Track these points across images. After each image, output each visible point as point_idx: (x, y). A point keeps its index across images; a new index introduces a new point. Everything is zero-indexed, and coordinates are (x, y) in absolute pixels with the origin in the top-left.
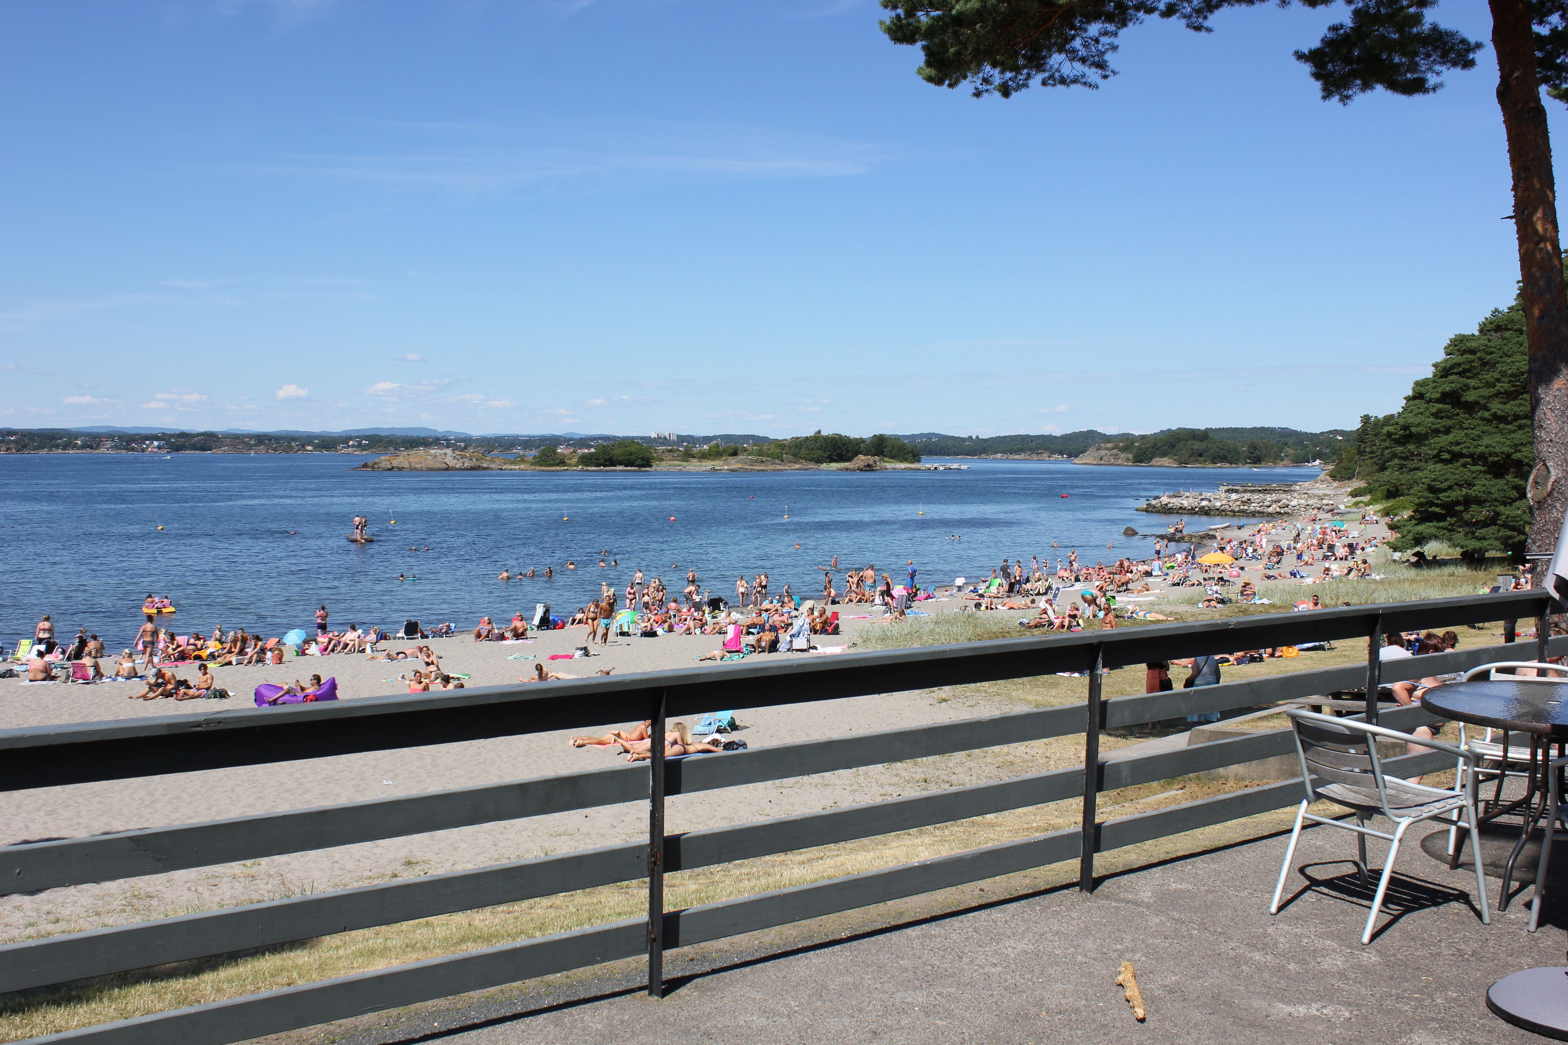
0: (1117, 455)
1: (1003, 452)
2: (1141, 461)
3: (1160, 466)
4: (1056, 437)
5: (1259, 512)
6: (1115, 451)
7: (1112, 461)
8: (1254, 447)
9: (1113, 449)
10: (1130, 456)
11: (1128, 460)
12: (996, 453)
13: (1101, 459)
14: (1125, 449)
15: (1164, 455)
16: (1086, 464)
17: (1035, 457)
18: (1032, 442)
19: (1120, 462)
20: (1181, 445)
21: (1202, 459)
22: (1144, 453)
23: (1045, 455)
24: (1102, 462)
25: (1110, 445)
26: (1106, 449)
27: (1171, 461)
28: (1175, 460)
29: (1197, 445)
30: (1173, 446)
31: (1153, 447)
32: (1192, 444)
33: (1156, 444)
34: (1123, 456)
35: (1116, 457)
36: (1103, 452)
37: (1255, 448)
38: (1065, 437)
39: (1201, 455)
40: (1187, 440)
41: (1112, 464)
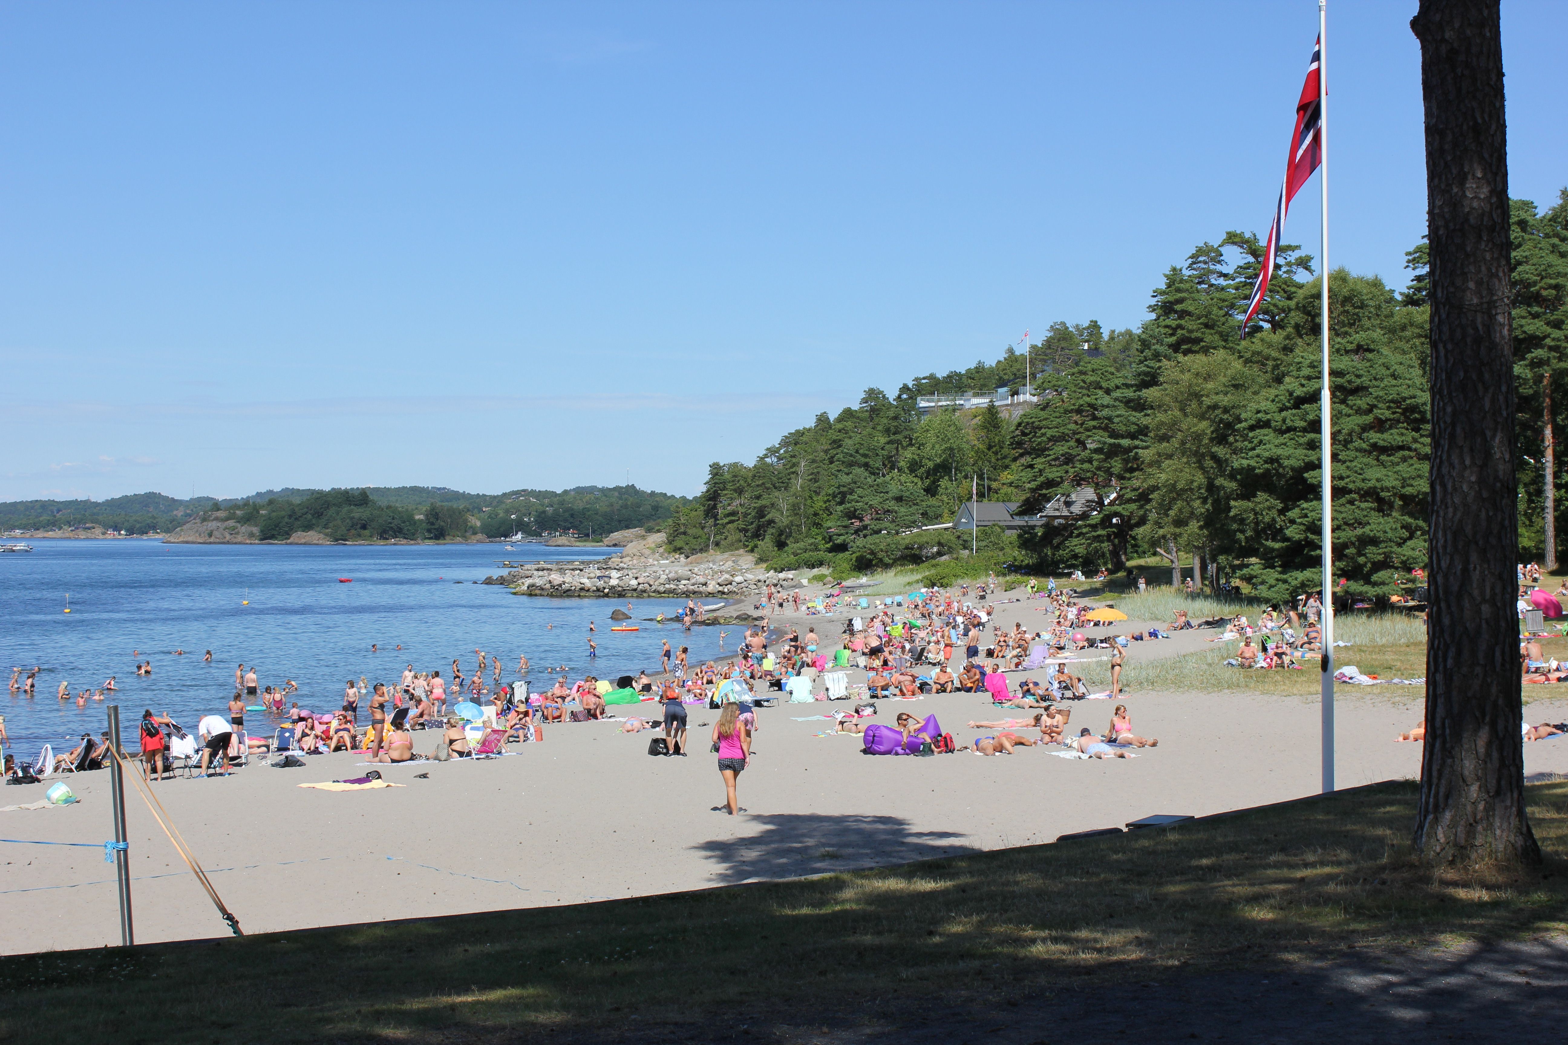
0: (234, 528)
1: (24, 527)
2: (272, 537)
3: (305, 544)
4: (96, 504)
5: (694, 593)
6: (231, 523)
7: (228, 537)
8: (434, 515)
9: (227, 519)
10: (256, 530)
11: (251, 535)
12: (13, 528)
13: (210, 535)
14: (247, 519)
15: (308, 527)
16: (187, 542)
17: (82, 534)
18: (59, 511)
19: (239, 538)
20: (332, 511)
21: (367, 532)
22: (277, 526)
23: (98, 531)
24: (212, 540)
25: (221, 514)
26: (217, 519)
27: (322, 536)
28: (326, 535)
29: (358, 513)
30: (319, 515)
31: (290, 516)
32: (351, 511)
33: (294, 512)
34: (243, 529)
35: (233, 531)
36: (213, 525)
37: (436, 516)
38: (112, 504)
39: (364, 527)
40: (339, 505)
41: (228, 543)
